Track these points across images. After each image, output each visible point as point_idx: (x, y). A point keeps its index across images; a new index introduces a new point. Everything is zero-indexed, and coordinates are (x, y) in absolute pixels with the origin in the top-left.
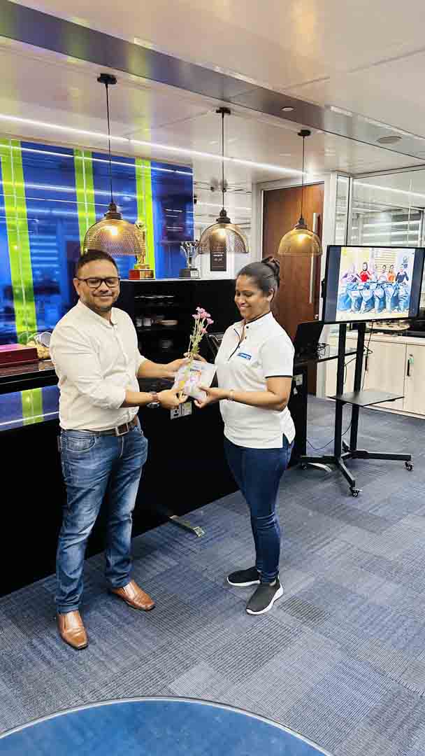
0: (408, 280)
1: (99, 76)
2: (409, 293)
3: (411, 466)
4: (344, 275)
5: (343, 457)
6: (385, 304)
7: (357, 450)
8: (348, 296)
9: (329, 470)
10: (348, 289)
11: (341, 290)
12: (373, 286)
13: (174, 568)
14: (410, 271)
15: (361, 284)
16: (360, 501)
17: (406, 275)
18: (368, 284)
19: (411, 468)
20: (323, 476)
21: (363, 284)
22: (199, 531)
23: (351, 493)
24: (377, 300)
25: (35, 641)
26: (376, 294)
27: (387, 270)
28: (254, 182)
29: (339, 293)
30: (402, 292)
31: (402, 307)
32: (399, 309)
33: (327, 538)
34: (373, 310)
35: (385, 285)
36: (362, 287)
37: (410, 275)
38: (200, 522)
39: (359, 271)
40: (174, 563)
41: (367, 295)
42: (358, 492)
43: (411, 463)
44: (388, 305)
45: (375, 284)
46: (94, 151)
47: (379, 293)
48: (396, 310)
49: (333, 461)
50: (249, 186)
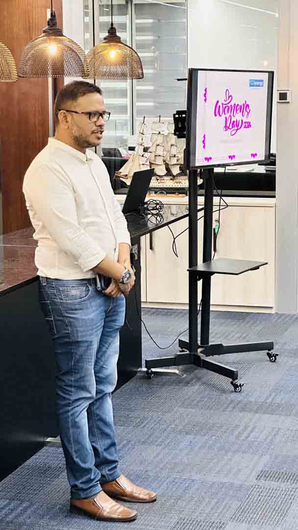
3: (276, 356)
7: (210, 344)
19: (275, 359)
20: (179, 381)
23: (233, 388)
42: (242, 385)
43: (273, 352)
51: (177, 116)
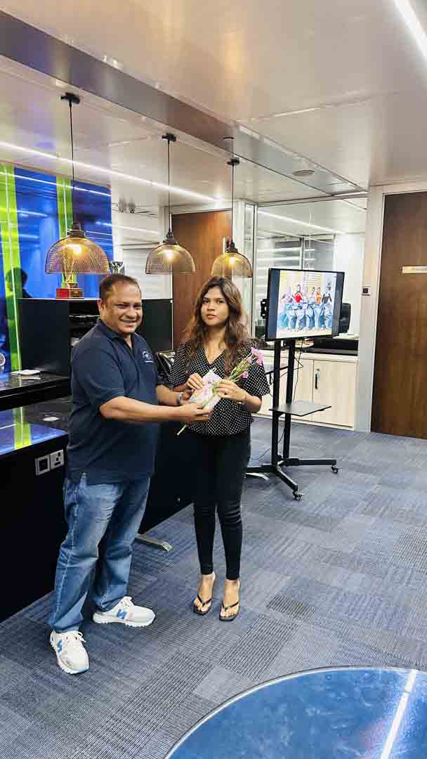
0: (331, 300)
1: (65, 94)
2: (332, 311)
3: (337, 469)
4: (283, 295)
5: (281, 465)
6: (314, 322)
7: (290, 457)
8: (286, 315)
9: (266, 478)
10: (285, 309)
11: (280, 311)
12: (305, 306)
13: (155, 583)
14: (332, 293)
15: (296, 305)
16: (304, 505)
17: (329, 297)
18: (301, 305)
19: (337, 471)
20: (263, 485)
21: (297, 304)
22: (167, 546)
23: (294, 497)
24: (308, 319)
25: (39, 672)
26: (307, 313)
27: (315, 293)
28: (163, 205)
29: (279, 312)
30: (327, 313)
31: (326, 325)
32: (325, 327)
33: (287, 540)
34: (305, 328)
35: (314, 305)
36: (296, 308)
37: (333, 297)
38: (164, 537)
39: (294, 292)
40: (154, 579)
41: (300, 314)
42: (300, 496)
43: (336, 466)
44: (316, 324)
45: (307, 305)
46: (17, 167)
47: (309, 313)
48: (322, 328)
49: (271, 469)
50: (157, 209)
51: (264, 303)
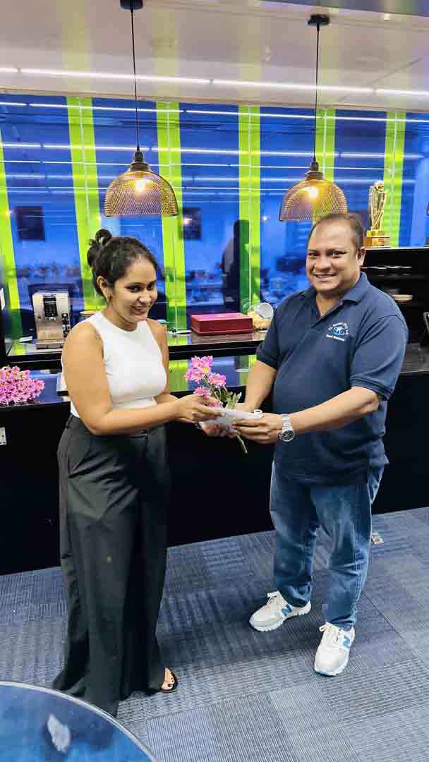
1: (309, 18)
22: (377, 539)
38: (382, 529)
46: (339, 108)
